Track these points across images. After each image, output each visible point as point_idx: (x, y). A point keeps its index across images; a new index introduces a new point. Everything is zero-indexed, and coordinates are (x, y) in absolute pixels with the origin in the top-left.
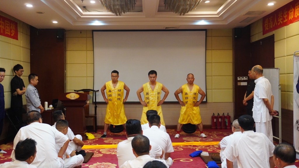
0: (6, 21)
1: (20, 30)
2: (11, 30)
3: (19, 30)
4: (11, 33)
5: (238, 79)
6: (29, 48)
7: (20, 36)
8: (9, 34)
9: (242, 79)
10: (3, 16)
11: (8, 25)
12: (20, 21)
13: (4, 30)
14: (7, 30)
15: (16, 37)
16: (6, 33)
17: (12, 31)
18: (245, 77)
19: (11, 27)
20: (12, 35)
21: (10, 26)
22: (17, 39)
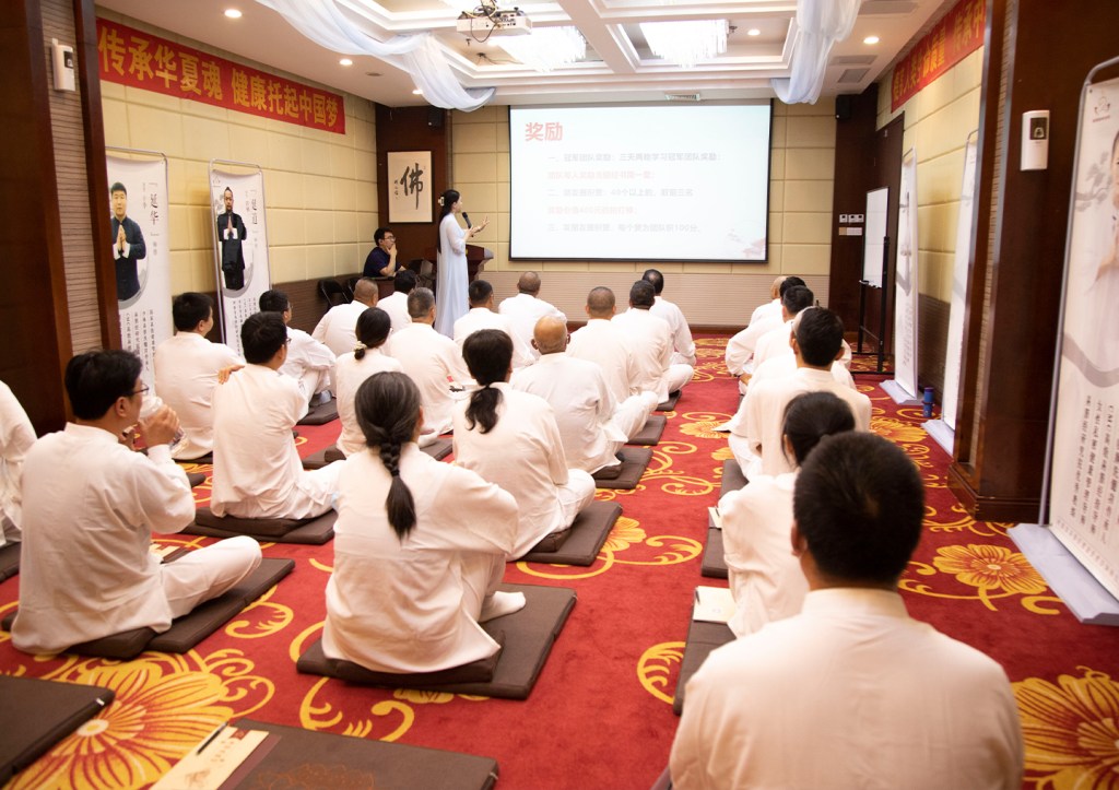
0: (315, 96)
1: (348, 110)
2: (328, 113)
3: (346, 112)
4: (328, 120)
5: (842, 220)
6: (375, 150)
7: (349, 124)
8: (324, 122)
9: (851, 220)
10: (309, 85)
11: (320, 102)
12: (349, 94)
13: (311, 116)
14: (319, 115)
15: (339, 128)
16: (316, 120)
17: (331, 115)
18: (857, 216)
19: (329, 107)
20: (331, 124)
21: (326, 105)
22: (343, 132)
